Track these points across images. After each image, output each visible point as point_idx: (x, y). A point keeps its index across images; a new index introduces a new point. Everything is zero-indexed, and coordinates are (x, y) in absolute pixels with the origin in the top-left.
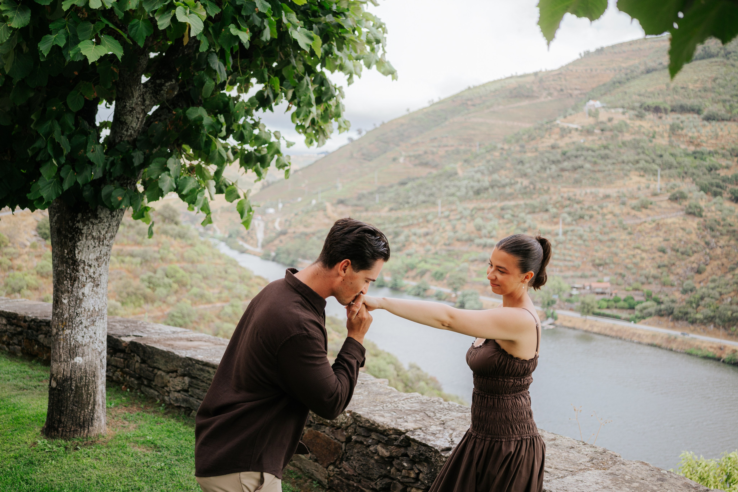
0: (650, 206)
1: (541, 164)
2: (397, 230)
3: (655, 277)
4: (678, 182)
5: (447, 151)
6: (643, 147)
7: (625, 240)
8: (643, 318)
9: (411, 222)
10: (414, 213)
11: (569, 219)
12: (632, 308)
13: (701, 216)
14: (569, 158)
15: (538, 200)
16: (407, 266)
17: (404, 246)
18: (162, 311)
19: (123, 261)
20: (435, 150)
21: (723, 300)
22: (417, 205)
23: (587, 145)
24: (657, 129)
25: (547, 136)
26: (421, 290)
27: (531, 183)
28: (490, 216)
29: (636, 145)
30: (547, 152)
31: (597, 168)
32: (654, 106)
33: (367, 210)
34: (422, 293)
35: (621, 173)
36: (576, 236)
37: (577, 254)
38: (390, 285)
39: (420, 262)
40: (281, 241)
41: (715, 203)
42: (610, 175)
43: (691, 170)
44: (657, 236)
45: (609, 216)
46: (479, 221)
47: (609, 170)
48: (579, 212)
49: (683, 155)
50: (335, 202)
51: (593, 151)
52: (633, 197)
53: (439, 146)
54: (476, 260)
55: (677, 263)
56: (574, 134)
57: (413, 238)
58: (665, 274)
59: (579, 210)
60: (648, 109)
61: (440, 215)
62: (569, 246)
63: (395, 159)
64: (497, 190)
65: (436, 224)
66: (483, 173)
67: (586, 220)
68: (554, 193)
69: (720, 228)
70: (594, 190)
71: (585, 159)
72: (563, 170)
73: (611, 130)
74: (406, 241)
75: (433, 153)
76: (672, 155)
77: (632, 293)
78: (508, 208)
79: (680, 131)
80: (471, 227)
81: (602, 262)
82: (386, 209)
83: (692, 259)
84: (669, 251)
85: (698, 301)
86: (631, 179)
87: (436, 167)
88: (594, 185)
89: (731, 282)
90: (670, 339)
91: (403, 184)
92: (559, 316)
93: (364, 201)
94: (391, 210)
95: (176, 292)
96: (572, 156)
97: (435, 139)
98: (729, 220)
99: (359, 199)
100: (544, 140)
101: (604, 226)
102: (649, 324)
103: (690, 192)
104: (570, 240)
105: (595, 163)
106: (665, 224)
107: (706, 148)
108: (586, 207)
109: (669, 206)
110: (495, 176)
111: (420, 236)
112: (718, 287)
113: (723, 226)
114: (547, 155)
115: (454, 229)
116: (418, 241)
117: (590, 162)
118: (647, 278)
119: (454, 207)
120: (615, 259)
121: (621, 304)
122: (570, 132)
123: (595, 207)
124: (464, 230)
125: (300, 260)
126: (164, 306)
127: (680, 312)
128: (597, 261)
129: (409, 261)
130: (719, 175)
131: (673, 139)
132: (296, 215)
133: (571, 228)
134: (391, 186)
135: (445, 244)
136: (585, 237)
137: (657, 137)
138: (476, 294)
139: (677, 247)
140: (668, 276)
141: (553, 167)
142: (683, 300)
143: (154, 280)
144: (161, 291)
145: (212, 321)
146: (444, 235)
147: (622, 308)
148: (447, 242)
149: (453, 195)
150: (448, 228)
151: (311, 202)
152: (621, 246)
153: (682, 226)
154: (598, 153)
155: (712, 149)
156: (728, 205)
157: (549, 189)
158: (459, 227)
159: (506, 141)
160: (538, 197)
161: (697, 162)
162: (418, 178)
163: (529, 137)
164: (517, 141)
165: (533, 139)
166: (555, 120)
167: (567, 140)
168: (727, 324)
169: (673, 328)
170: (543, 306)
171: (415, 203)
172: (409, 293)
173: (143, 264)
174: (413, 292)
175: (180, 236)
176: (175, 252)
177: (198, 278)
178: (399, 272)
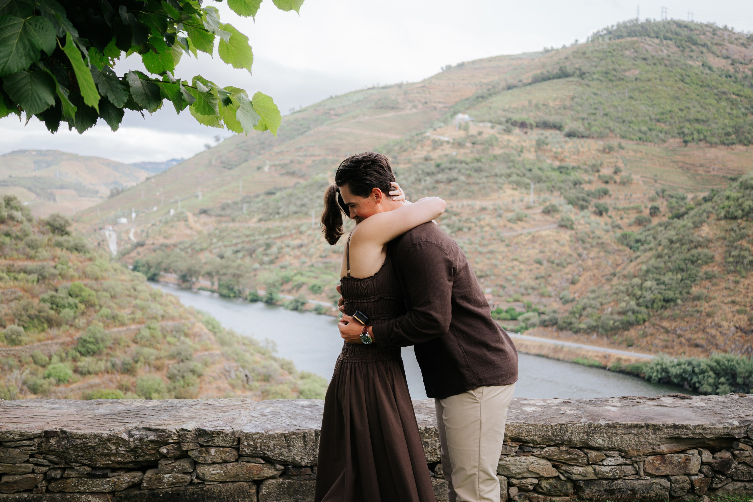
0: (525, 219)
1: (415, 175)
2: (269, 241)
3: (533, 288)
4: (547, 195)
5: (314, 161)
6: (513, 161)
7: (503, 252)
8: (526, 328)
9: (283, 233)
10: (285, 224)
12: (514, 319)
13: (572, 229)
14: (443, 170)
16: (282, 278)
17: (277, 258)
18: (71, 336)
19: (16, 279)
20: (301, 159)
21: (604, 310)
22: (288, 216)
23: (460, 158)
24: (524, 144)
25: (419, 147)
26: (299, 304)
29: (507, 159)
30: (420, 163)
31: (471, 181)
32: (520, 121)
33: (233, 220)
34: (300, 307)
35: (495, 186)
38: (265, 300)
39: (296, 275)
40: (139, 254)
41: (583, 217)
42: (484, 188)
43: (559, 185)
44: (533, 248)
45: (487, 229)
47: (483, 183)
48: (458, 224)
49: (549, 169)
50: (197, 211)
51: (467, 164)
52: (509, 210)
53: (306, 156)
55: (554, 274)
56: (446, 146)
57: (287, 250)
58: (542, 285)
59: (457, 222)
60: (514, 124)
61: (313, 226)
63: (259, 168)
65: (309, 235)
67: (465, 233)
69: (590, 240)
70: (470, 202)
71: (459, 171)
72: (437, 182)
73: (482, 144)
74: (279, 253)
75: (299, 163)
76: (540, 169)
77: (513, 305)
79: (545, 147)
81: (483, 274)
82: (255, 219)
83: (567, 270)
84: (545, 263)
85: (581, 312)
86: (505, 192)
87: (302, 176)
88: (469, 197)
89: (610, 292)
90: (556, 350)
91: (270, 193)
93: (228, 212)
94: (260, 220)
96: (447, 168)
97: (301, 148)
98: (598, 233)
99: (223, 209)
100: (416, 151)
101: (483, 238)
102: (535, 335)
103: (560, 205)
105: (469, 176)
106: (540, 237)
107: (570, 163)
108: (464, 219)
109: (542, 219)
111: (293, 248)
112: (598, 297)
113: (593, 238)
114: (421, 166)
116: (292, 253)
117: (464, 174)
118: (526, 289)
120: (496, 271)
121: (503, 315)
122: (442, 144)
123: (473, 219)
125: (162, 273)
126: (72, 331)
127: (564, 322)
129: (283, 273)
130: (583, 189)
131: (540, 153)
132: (153, 225)
134: (257, 196)
135: (321, 257)
137: (525, 151)
139: (552, 259)
140: (545, 287)
141: (428, 178)
142: (566, 311)
143: (57, 300)
144: (67, 313)
145: (128, 346)
146: (319, 247)
147: (505, 319)
148: (324, 254)
151: (169, 212)
152: (500, 257)
153: (556, 238)
154: (471, 165)
155: (575, 164)
156: (594, 218)
161: (564, 177)
162: (285, 188)
163: (401, 148)
164: (389, 152)
165: (404, 151)
166: (425, 132)
167: (439, 152)
168: (609, 333)
169: (558, 338)
171: (286, 213)
172: (286, 308)
173: (41, 282)
174: (291, 306)
175: (76, 249)
176: (75, 267)
177: (106, 297)
178: (274, 286)
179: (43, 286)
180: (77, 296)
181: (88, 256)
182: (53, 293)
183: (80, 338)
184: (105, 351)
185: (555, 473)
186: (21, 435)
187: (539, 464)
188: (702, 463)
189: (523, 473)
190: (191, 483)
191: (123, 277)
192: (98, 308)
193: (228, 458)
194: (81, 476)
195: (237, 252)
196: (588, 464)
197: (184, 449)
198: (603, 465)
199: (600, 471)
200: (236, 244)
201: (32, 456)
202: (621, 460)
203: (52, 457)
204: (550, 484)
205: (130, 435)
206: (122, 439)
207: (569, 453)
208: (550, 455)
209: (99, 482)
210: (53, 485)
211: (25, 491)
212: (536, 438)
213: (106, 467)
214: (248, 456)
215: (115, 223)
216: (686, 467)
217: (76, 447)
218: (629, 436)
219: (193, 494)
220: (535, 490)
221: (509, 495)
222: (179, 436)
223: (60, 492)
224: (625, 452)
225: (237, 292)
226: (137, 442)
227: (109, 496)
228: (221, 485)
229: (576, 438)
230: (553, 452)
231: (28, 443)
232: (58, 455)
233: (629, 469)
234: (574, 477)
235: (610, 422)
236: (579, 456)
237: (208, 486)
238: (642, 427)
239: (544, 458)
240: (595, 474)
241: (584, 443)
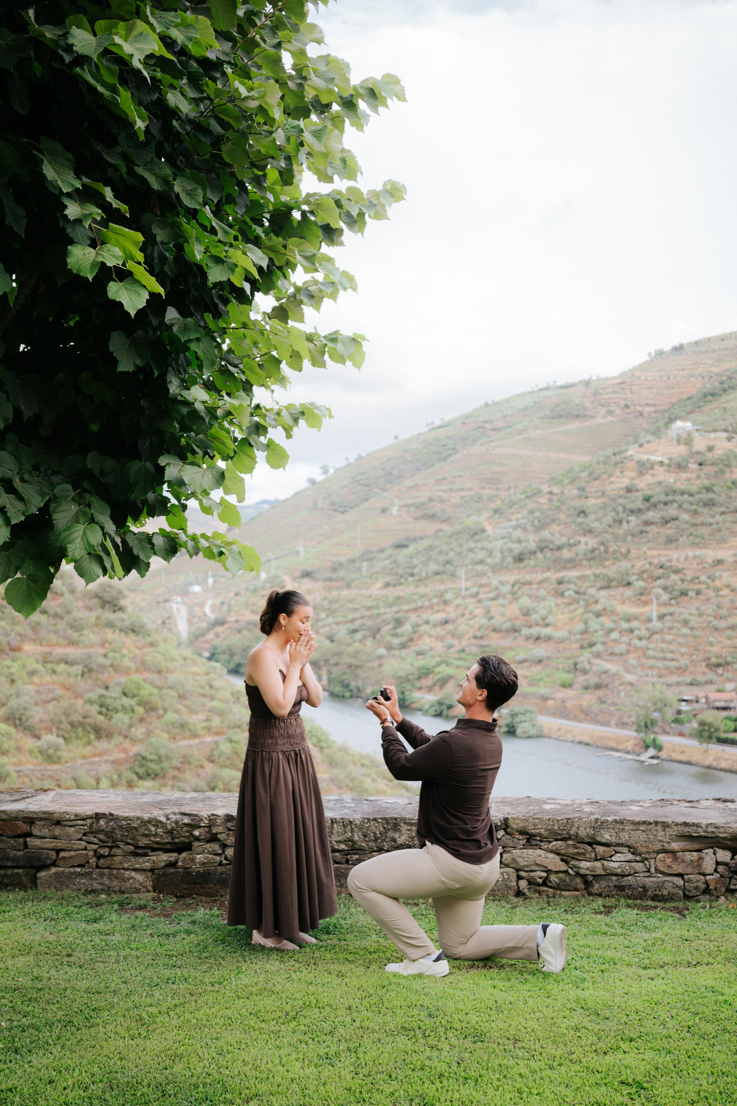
1: (613, 514)
2: (398, 615)
5: (462, 497)
9: (420, 604)
10: (422, 590)
11: (665, 597)
14: (655, 506)
15: (614, 568)
16: (419, 669)
17: (411, 640)
18: (125, 751)
19: (54, 672)
20: (444, 495)
22: (426, 578)
23: (680, 486)
25: (618, 473)
26: (444, 707)
27: (602, 543)
28: (542, 592)
30: (620, 497)
31: (698, 520)
33: (348, 586)
34: (445, 713)
36: (678, 622)
37: (683, 650)
39: (438, 664)
40: (217, 635)
42: (720, 530)
45: (725, 592)
46: (525, 601)
47: (718, 523)
48: (679, 586)
50: (297, 574)
51: (691, 495)
53: (451, 490)
54: (524, 661)
56: (659, 470)
57: (424, 628)
59: (679, 582)
61: (463, 593)
62: (668, 637)
63: (384, 511)
64: (549, 554)
65: (458, 606)
66: (524, 529)
67: (691, 599)
68: (638, 558)
70: (697, 552)
71: (680, 506)
72: (647, 523)
73: (713, 464)
74: (415, 632)
75: (442, 501)
78: (569, 582)
80: (513, 609)
81: (721, 661)
82: (379, 584)
87: (446, 520)
88: (695, 545)
91: (400, 546)
92: (665, 745)
93: (341, 573)
94: (387, 585)
95: (141, 720)
96: (660, 502)
97: (444, 479)
99: (335, 570)
100: (612, 479)
104: (670, 629)
105: (695, 513)
108: (689, 578)
110: (545, 534)
111: (435, 626)
114: (621, 501)
115: (488, 614)
116: (433, 632)
117: (687, 511)
119: (484, 581)
122: (652, 468)
123: (703, 578)
124: (503, 615)
126: (127, 744)
128: (714, 660)
129: (421, 662)
132: (237, 594)
133: (671, 610)
134: (382, 551)
135: (475, 637)
136: (693, 623)
138: (531, 712)
141: (632, 518)
143: (108, 701)
144: (121, 719)
145: (202, 767)
146: (472, 622)
148: (479, 634)
149: (481, 562)
150: (479, 611)
154: (698, 497)
157: (629, 552)
158: (495, 610)
159: (553, 481)
160: (614, 564)
162: (422, 538)
163: (590, 474)
164: (573, 481)
165: (595, 479)
166: (626, 450)
167: (648, 479)
170: (638, 730)
171: (424, 574)
172: (426, 713)
173: (86, 675)
174: (432, 711)
175: (133, 631)
176: (131, 655)
177: (172, 697)
178: (408, 680)
179: (89, 681)
180: (134, 696)
181: (149, 639)
182: (103, 692)
183: (138, 754)
184: (171, 773)
185: (563, 867)
186: (76, 815)
187: (547, 858)
188: (718, 863)
189: (532, 865)
190: (220, 864)
191: (196, 669)
192: (161, 712)
194: (126, 854)
195: (355, 631)
196: (596, 860)
197: (214, 831)
198: (612, 861)
199: (609, 866)
200: (353, 621)
201: (85, 835)
202: (630, 857)
203: (101, 836)
204: (560, 879)
205: (168, 819)
206: (161, 822)
207: (576, 848)
208: (556, 849)
209: (141, 860)
210: (102, 861)
211: (79, 866)
212: (542, 831)
213: (147, 847)
215: (185, 592)
216: (699, 866)
217: (121, 827)
218: (638, 832)
219: (222, 874)
220: (544, 884)
222: (210, 820)
223: (107, 868)
224: (634, 848)
225: (355, 691)
226: (173, 825)
227: (149, 874)
229: (583, 833)
230: (561, 846)
231: (81, 822)
232: (106, 834)
233: (639, 867)
234: (582, 872)
235: (617, 818)
236: (586, 850)
238: (650, 824)
239: (551, 852)
240: (604, 869)
241: (591, 838)
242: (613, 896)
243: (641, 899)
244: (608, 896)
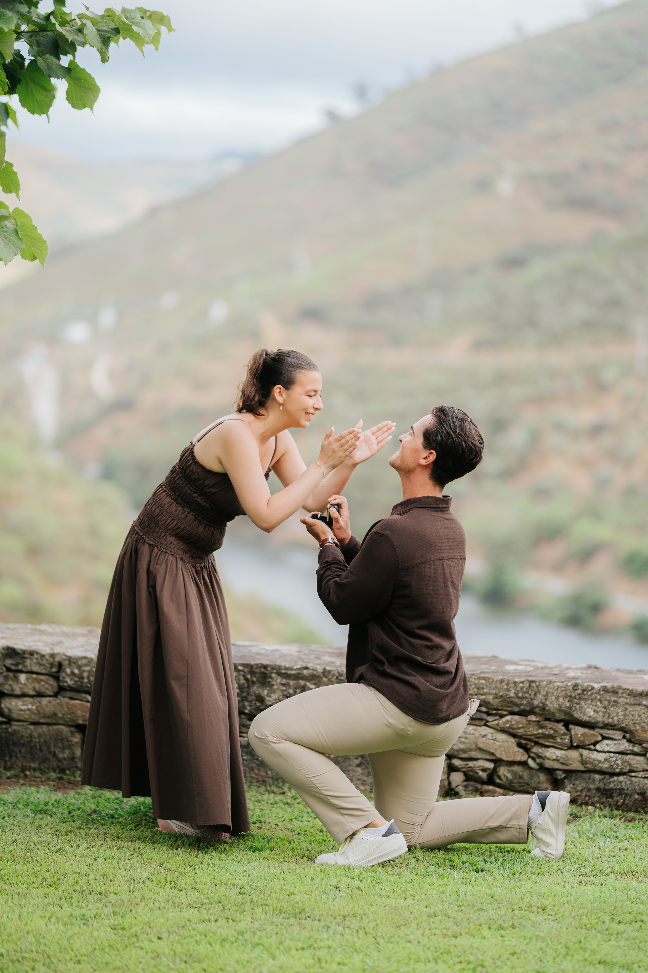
9: (546, 388)
10: (554, 359)
16: (537, 526)
17: (525, 462)
22: (565, 332)
26: (584, 607)
33: (397, 342)
34: (587, 619)
38: (484, 590)
39: (578, 516)
40: (116, 432)
50: (290, 309)
63: (482, 185)
65: (628, 397)
111: (576, 436)
129: (542, 511)
134: (473, 269)
151: (207, 312)
185: (520, 755)
187: (495, 740)
189: (471, 750)
193: (43, 690)
196: (571, 747)
198: (595, 750)
199: (590, 758)
202: (625, 745)
204: (514, 773)
207: (542, 727)
208: (511, 727)
214: (71, 689)
218: (638, 708)
221: (450, 783)
224: (631, 732)
228: (32, 727)
229: (552, 705)
230: (518, 723)
233: (638, 762)
234: (548, 764)
235: (609, 685)
236: (556, 731)
237: (15, 726)
239: (503, 731)
240: (583, 762)
241: (566, 713)
242: (593, 804)
243: (637, 811)
244: (587, 804)
